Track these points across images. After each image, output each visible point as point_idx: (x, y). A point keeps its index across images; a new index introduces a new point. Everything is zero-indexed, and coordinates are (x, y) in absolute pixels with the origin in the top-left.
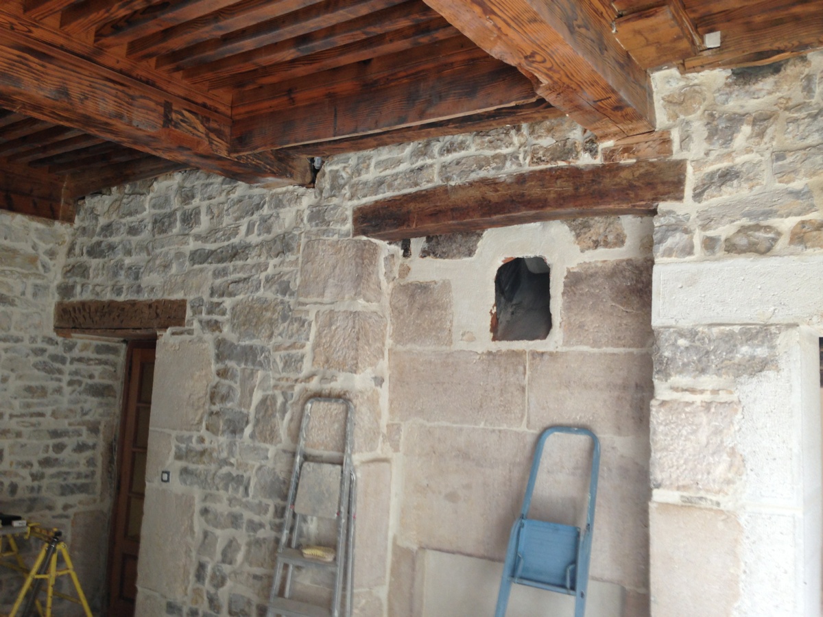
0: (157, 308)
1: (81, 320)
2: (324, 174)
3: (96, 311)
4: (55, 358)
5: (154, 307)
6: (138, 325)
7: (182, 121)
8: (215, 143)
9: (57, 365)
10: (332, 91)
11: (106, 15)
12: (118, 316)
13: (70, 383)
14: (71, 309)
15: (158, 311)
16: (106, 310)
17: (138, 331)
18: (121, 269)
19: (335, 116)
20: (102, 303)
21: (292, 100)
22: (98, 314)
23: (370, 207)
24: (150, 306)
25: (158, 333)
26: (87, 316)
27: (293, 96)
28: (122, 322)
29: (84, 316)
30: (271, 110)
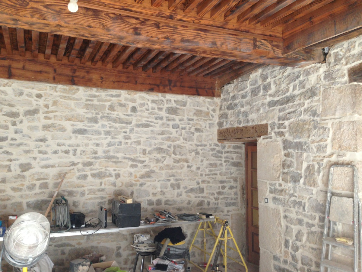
0: (256, 128)
1: (227, 136)
2: (330, 55)
3: (232, 132)
4: (219, 152)
5: (254, 128)
6: (248, 136)
7: (261, 45)
8: (276, 51)
9: (220, 155)
10: (332, 13)
11: (228, 6)
12: (241, 133)
13: (225, 162)
14: (223, 132)
15: (256, 129)
16: (236, 131)
17: (249, 139)
18: (240, 113)
19: (335, 25)
20: (234, 128)
21: (312, 23)
22: (233, 133)
23: (357, 67)
24: (253, 128)
25: (257, 139)
26: (229, 134)
27: (312, 20)
28: (242, 135)
29: (228, 134)
30: (301, 30)
